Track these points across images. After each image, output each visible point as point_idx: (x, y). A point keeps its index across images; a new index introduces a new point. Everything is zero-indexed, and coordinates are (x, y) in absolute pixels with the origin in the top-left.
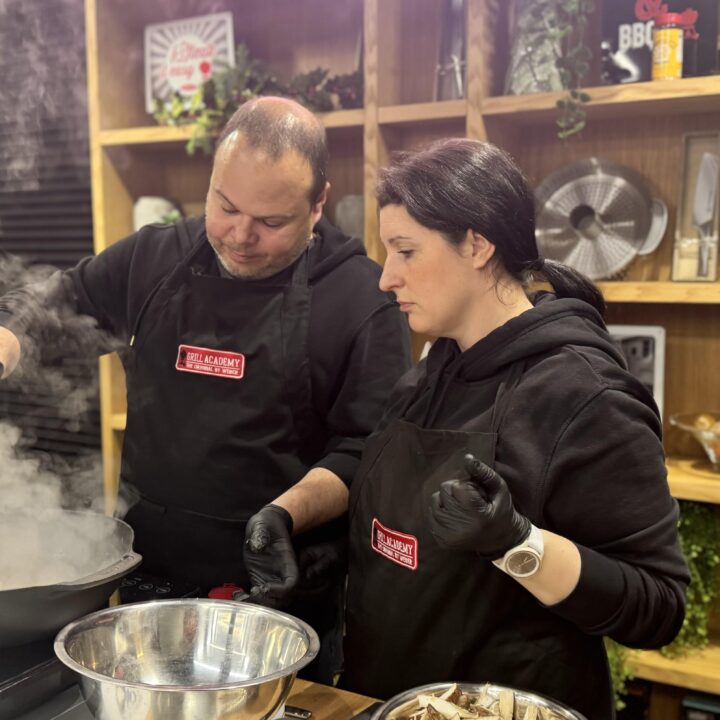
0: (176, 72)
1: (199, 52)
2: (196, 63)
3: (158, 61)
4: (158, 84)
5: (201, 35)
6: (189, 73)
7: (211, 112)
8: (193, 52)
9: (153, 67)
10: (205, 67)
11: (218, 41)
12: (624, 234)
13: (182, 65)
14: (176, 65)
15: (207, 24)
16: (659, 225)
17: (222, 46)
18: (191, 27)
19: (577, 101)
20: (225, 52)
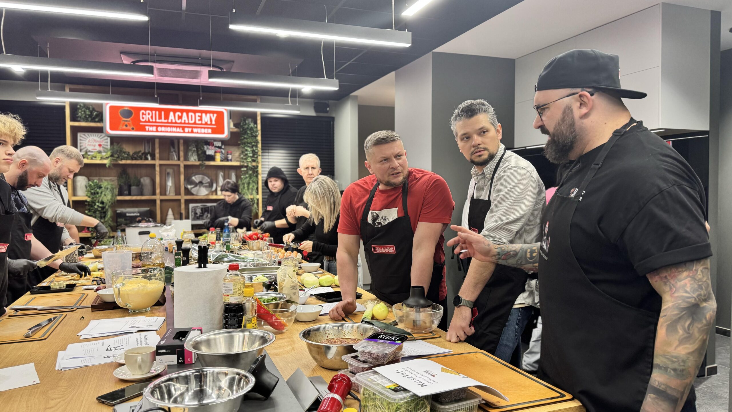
0: (90, 145)
1: (99, 142)
2: (97, 144)
3: (81, 142)
4: (82, 148)
5: (99, 137)
6: (95, 146)
7: (112, 158)
8: (95, 141)
9: (80, 143)
10: (100, 145)
11: (105, 140)
12: (206, 187)
13: (92, 144)
14: (89, 143)
15: (101, 135)
16: (215, 185)
17: (106, 141)
18: (95, 135)
19: (203, 164)
20: (107, 142)
